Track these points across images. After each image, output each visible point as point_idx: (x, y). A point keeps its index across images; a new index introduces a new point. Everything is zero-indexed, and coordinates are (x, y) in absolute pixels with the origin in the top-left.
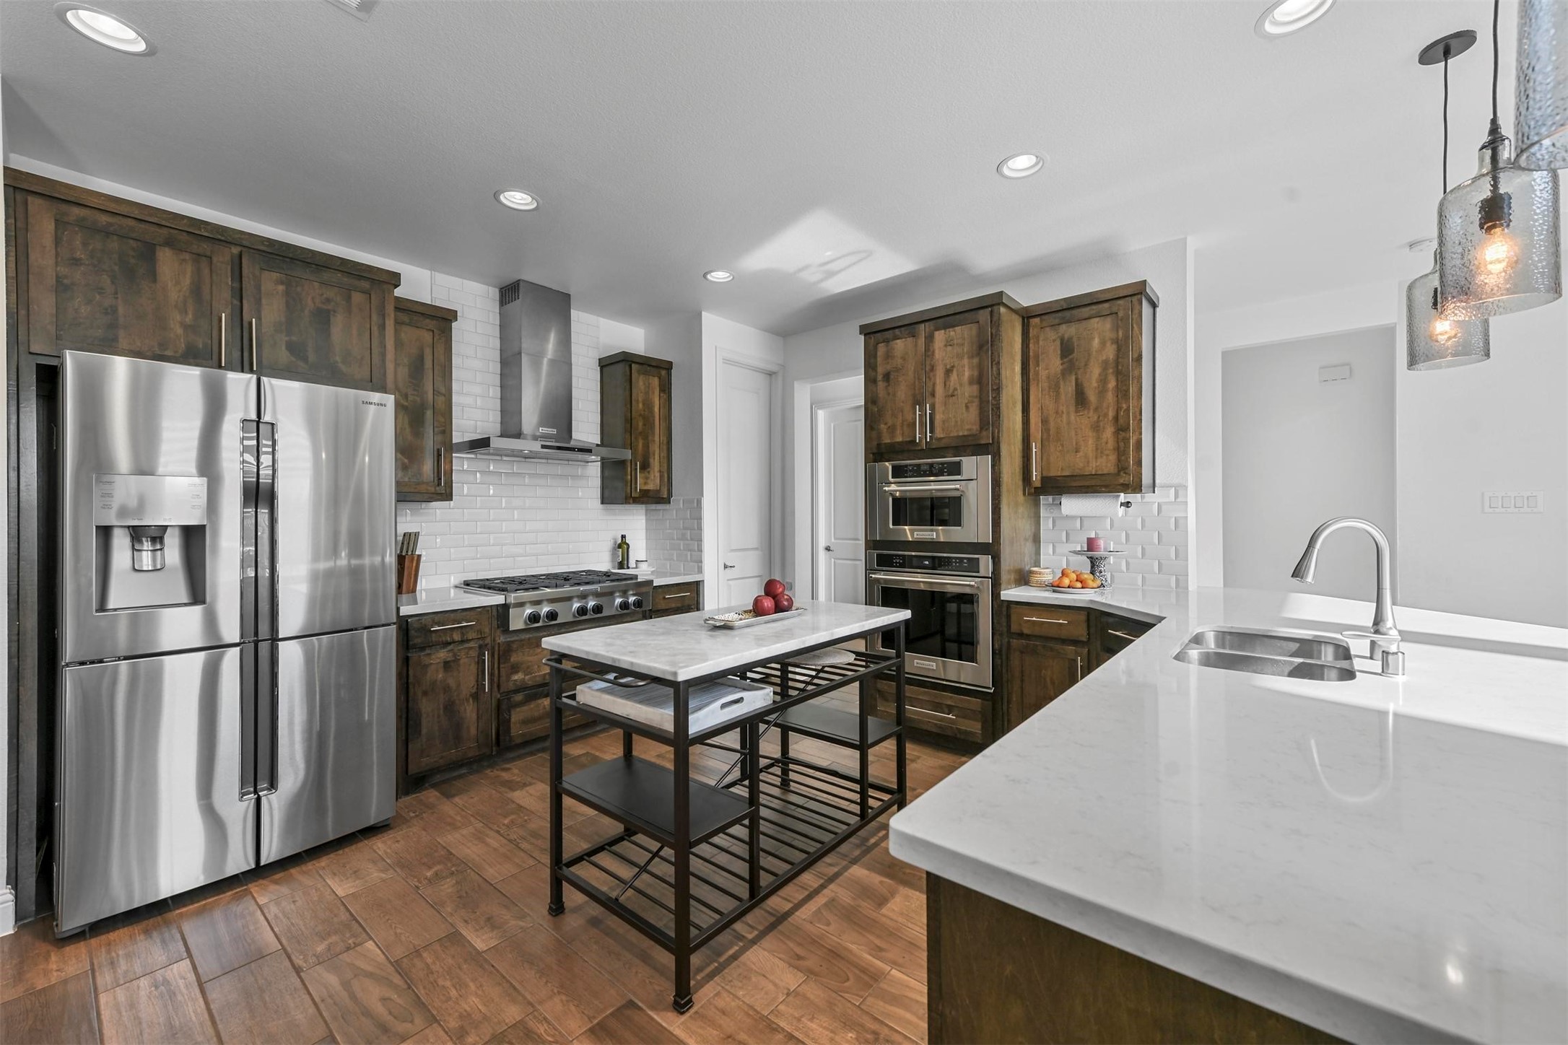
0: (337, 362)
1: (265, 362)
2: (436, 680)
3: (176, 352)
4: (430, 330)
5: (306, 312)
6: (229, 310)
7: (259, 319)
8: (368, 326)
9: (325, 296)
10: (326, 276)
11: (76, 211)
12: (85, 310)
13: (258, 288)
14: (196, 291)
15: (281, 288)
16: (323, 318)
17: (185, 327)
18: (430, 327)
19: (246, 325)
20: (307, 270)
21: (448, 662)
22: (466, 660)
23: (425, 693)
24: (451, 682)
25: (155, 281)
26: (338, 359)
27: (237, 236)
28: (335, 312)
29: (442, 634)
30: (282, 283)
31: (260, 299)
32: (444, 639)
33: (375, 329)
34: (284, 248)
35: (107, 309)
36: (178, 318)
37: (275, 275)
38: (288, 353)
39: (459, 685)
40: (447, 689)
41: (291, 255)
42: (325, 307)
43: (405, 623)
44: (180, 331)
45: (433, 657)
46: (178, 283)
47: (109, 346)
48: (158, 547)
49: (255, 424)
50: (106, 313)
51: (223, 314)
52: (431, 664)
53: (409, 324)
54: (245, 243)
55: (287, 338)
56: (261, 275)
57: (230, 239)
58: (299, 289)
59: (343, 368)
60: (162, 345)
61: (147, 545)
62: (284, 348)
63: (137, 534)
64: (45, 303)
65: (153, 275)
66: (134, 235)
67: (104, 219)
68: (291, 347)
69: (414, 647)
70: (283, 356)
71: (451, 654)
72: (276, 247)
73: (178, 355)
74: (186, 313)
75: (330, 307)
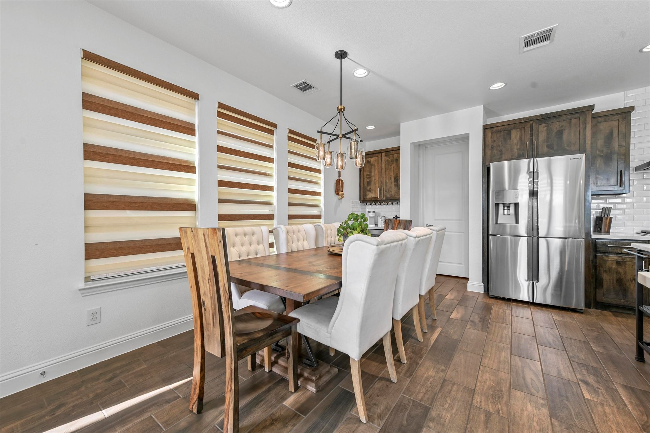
0: (565, 147)
1: (540, 153)
2: (612, 268)
3: (515, 157)
4: (617, 120)
5: (554, 133)
6: (529, 141)
7: (538, 141)
8: (579, 130)
9: (561, 125)
10: (561, 118)
11: (495, 129)
12: (496, 152)
13: (538, 131)
14: (521, 139)
15: (545, 128)
16: (560, 133)
17: (517, 149)
18: (617, 118)
19: (534, 143)
20: (554, 119)
21: (619, 261)
22: (630, 263)
23: (605, 271)
24: (620, 270)
25: (511, 139)
26: (565, 145)
27: (532, 118)
28: (564, 129)
29: (615, 249)
30: (546, 127)
31: (538, 134)
32: (616, 251)
33: (582, 131)
34: (547, 115)
35: (500, 150)
36: (516, 147)
37: (543, 125)
38: (547, 148)
39: (625, 273)
40: (618, 273)
41: (549, 117)
42: (561, 129)
43: (595, 242)
44: (516, 151)
45: (610, 257)
46: (516, 138)
47: (501, 159)
48: (508, 209)
49: (533, 173)
50: (500, 151)
51: (527, 143)
52: (609, 260)
53: (605, 121)
54: (534, 119)
55: (547, 144)
56: (539, 126)
57: (530, 120)
58: (551, 127)
59: (567, 148)
60: (512, 156)
61: (506, 208)
62: (546, 147)
63: (504, 205)
64: (489, 152)
65: (510, 138)
66: (506, 129)
67: (500, 128)
68: (548, 146)
69: (600, 252)
70: (545, 149)
71: (620, 258)
72: (544, 116)
73: (516, 157)
74: (518, 145)
75: (563, 128)
